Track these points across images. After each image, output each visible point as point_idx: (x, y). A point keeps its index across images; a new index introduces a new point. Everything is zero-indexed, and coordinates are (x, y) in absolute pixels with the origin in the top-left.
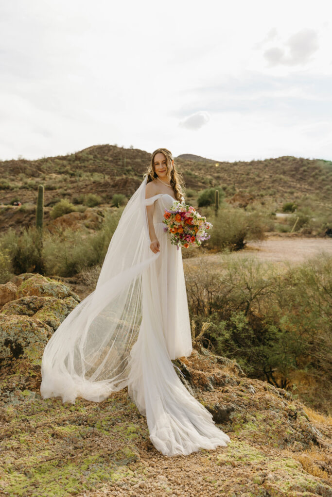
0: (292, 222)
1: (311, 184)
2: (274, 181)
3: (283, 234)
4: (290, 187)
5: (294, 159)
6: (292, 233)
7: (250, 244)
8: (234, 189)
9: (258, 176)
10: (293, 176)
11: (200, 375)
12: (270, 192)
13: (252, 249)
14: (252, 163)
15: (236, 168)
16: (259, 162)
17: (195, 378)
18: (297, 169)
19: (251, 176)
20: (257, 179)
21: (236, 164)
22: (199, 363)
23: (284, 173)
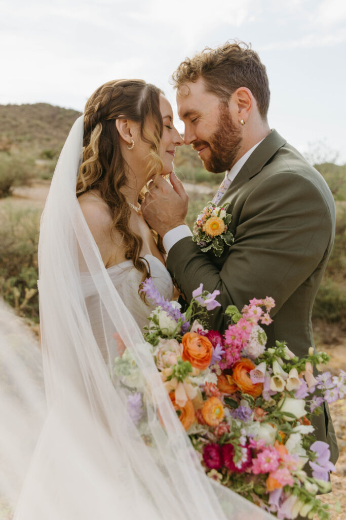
2: (31, 127)
4: (46, 133)
7: (17, 190)
9: (15, 119)
10: (50, 123)
12: (28, 136)
13: (19, 197)
14: (9, 106)
16: (15, 106)
18: (53, 117)
19: (8, 119)
20: (14, 123)
23: (41, 119)
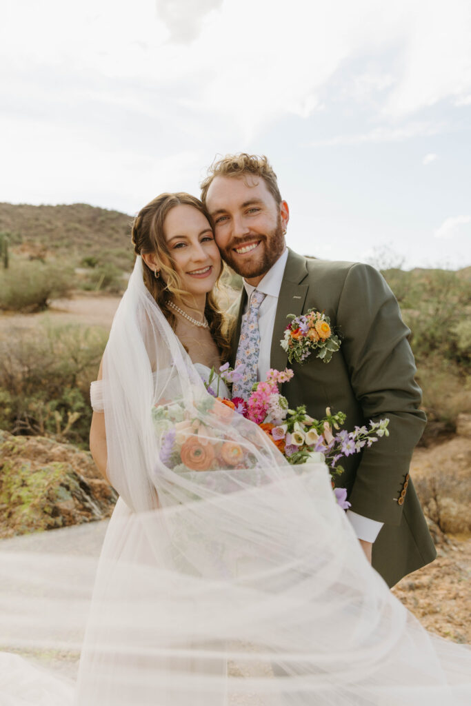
0: (95, 279)
1: (110, 236)
2: (68, 231)
3: (87, 293)
4: (87, 238)
5: (90, 208)
6: (97, 291)
7: (54, 303)
8: (19, 236)
9: (49, 222)
10: (90, 226)
11: (100, 485)
12: (66, 241)
13: (58, 311)
14: (41, 207)
15: (21, 210)
16: (50, 207)
17: (96, 490)
18: (94, 219)
19: (41, 222)
20: (48, 226)
21: (21, 206)
22: (91, 469)
23: (80, 221)
